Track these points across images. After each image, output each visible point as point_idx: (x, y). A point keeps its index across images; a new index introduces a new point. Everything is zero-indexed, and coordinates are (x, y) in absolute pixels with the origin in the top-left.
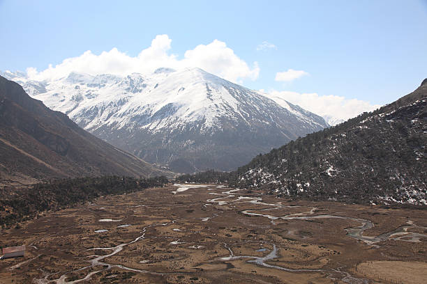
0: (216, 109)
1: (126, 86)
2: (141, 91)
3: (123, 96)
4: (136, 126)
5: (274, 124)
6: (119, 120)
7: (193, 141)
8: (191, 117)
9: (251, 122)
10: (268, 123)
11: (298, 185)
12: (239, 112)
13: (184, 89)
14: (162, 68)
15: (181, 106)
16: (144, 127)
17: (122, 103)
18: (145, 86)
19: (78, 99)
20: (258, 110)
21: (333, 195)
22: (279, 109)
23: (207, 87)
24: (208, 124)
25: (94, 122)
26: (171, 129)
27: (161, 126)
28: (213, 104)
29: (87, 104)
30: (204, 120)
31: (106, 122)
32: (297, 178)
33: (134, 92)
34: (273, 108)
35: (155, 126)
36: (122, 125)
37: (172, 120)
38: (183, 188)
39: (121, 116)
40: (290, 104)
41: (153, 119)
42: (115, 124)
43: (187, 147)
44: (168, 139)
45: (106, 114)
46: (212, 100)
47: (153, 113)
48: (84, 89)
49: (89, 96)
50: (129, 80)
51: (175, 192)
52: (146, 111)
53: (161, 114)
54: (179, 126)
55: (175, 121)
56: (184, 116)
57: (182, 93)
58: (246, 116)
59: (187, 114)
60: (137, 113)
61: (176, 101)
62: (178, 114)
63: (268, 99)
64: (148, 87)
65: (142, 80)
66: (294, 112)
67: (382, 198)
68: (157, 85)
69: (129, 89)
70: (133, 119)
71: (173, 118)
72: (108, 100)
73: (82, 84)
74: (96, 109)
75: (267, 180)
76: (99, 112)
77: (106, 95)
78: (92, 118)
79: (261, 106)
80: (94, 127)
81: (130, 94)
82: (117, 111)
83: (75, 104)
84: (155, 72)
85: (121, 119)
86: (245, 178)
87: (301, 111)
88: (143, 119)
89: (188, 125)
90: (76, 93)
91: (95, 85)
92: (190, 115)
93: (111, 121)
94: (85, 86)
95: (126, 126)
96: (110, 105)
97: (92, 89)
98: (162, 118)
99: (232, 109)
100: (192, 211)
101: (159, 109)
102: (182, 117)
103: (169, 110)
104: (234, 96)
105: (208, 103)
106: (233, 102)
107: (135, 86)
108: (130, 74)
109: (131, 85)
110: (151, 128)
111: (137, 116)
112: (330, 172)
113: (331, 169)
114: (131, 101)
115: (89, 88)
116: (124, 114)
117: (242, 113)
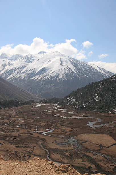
0: (64, 70)
1: (25, 60)
2: (32, 62)
3: (24, 64)
4: (29, 78)
5: (90, 77)
6: (22, 75)
7: (54, 85)
8: (53, 74)
9: (80, 76)
10: (88, 76)
11: (83, 104)
12: (74, 71)
13: (50, 61)
14: (42, 52)
15: (49, 69)
16: (32, 78)
17: (23, 67)
18: (33, 60)
19: (4, 66)
20: (84, 70)
21: (96, 108)
22: (93, 70)
23: (61, 60)
24: (60, 77)
25: (11, 76)
26: (44, 79)
27: (40, 78)
28: (63, 68)
29: (8, 68)
30: (59, 75)
31: (16, 76)
32: (84, 101)
33: (29, 63)
34: (91, 69)
35: (37, 78)
36: (23, 77)
37: (45, 75)
38: (39, 105)
39: (23, 73)
40: (99, 68)
41: (36, 75)
42: (20, 77)
43: (51, 87)
44: (42, 83)
45: (16, 72)
46: (62, 66)
47: (37, 72)
48: (7, 61)
49: (9, 64)
50: (26, 57)
51: (34, 107)
52: (34, 71)
53: (40, 72)
54: (47, 78)
55: (46, 75)
56: (50, 73)
57: (49, 63)
58: (77, 73)
59: (51, 72)
60: (30, 72)
61: (47, 67)
62: (47, 72)
63: (88, 65)
64: (35, 60)
65: (32, 57)
66: (101, 71)
67: (114, 110)
68: (39, 59)
69: (27, 61)
70: (28, 74)
71: (45, 74)
72: (17, 66)
73: (6, 59)
74: (12, 70)
75: (73, 102)
76: (13, 72)
77: (16, 64)
78: (10, 74)
79: (85, 69)
80: (11, 78)
81: (27, 63)
82: (21, 71)
83: (3, 68)
84: (38, 54)
85: (23, 75)
86: (66, 101)
87: (104, 70)
88: (32, 74)
89: (52, 77)
90: (3, 63)
91: (12, 60)
92: (53, 73)
93: (18, 75)
94: (7, 60)
95: (25, 78)
96: (18, 68)
97: (11, 61)
98: (41, 74)
99: (72, 70)
100: (34, 115)
101: (40, 70)
102: (50, 74)
103: (44, 70)
104: (72, 64)
105: (61, 67)
106: (72, 67)
107: (29, 59)
108: (27, 55)
109: (27, 59)
110: (35, 79)
111: (30, 73)
112: (97, 99)
113: (97, 98)
114: (27, 67)
115: (9, 61)
116: (24, 72)
117: (76, 72)
